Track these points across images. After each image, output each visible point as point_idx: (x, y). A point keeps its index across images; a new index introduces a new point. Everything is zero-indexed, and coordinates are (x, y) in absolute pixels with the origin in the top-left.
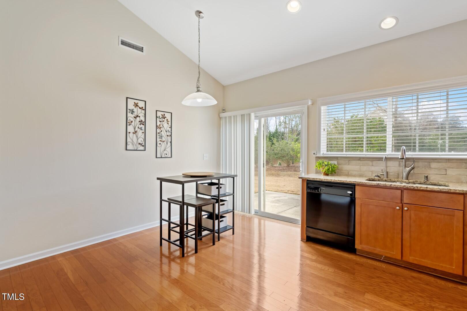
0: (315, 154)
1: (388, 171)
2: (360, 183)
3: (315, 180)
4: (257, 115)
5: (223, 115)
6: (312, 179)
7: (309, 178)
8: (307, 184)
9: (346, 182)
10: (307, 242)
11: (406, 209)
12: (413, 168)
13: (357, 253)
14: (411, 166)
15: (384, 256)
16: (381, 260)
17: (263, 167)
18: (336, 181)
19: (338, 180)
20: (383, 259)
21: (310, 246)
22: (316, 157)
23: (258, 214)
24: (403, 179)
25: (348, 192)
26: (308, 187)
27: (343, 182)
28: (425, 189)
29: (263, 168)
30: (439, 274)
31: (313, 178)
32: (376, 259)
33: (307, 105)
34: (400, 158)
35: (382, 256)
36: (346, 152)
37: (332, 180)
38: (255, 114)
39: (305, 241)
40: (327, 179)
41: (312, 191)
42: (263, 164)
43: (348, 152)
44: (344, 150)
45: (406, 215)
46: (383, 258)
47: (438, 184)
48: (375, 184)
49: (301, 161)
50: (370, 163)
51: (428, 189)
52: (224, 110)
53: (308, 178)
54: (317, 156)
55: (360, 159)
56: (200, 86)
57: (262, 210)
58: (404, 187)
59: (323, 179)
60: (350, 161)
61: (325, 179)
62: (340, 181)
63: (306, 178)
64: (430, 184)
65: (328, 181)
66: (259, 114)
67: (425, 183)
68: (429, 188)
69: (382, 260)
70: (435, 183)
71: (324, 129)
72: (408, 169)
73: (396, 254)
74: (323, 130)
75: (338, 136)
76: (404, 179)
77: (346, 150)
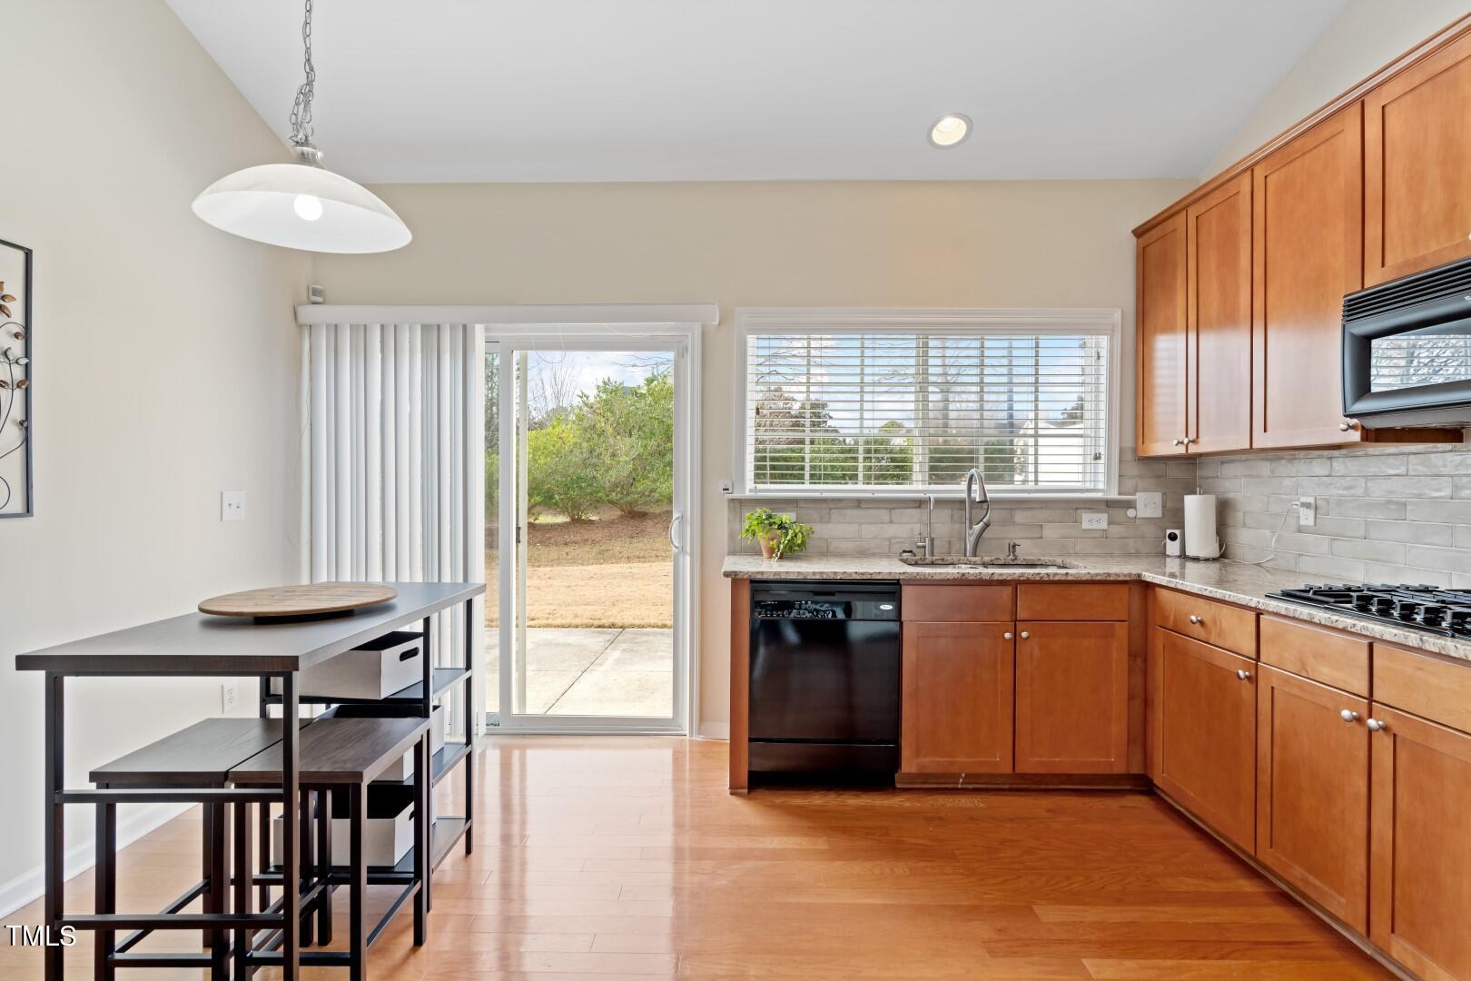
0: (727, 489)
1: (933, 536)
2: (918, 577)
3: (783, 577)
4: (495, 335)
5: (309, 314)
6: (772, 577)
7: (762, 573)
8: (754, 593)
9: (880, 577)
10: (753, 794)
11: (1024, 634)
12: (987, 525)
13: (898, 786)
14: (984, 520)
15: (963, 775)
16: (957, 789)
17: (518, 541)
18: (850, 574)
19: (856, 573)
20: (962, 783)
21: (773, 807)
22: (733, 500)
23: (500, 729)
24: (965, 555)
25: (882, 607)
26: (756, 604)
27: (869, 577)
28: (1064, 578)
29: (517, 546)
30: (1076, 784)
31: (775, 573)
32: (946, 789)
33: (700, 324)
34: (978, 500)
35: (956, 776)
36: (811, 483)
37: (836, 573)
38: (487, 330)
39: (746, 790)
40: (821, 573)
41: (772, 615)
42: (518, 529)
43: (824, 483)
44: (807, 476)
45: (1023, 651)
46: (961, 780)
47: (1040, 563)
48: (956, 576)
49: (675, 515)
50: (884, 514)
51: (1070, 578)
52: (316, 292)
53: (758, 573)
54: (736, 495)
55: (859, 503)
56: (310, 138)
57: (515, 710)
58: (1022, 579)
59: (808, 573)
60: (833, 511)
61: (814, 573)
62: (863, 574)
63: (752, 573)
64: (1024, 563)
65: (825, 577)
66: (504, 332)
67: (1015, 563)
68: (1071, 575)
69: (960, 786)
70: (1033, 560)
71: (758, 409)
72: (977, 528)
73: (999, 762)
74: (755, 411)
75: (790, 433)
76: (968, 554)
77: (812, 476)
